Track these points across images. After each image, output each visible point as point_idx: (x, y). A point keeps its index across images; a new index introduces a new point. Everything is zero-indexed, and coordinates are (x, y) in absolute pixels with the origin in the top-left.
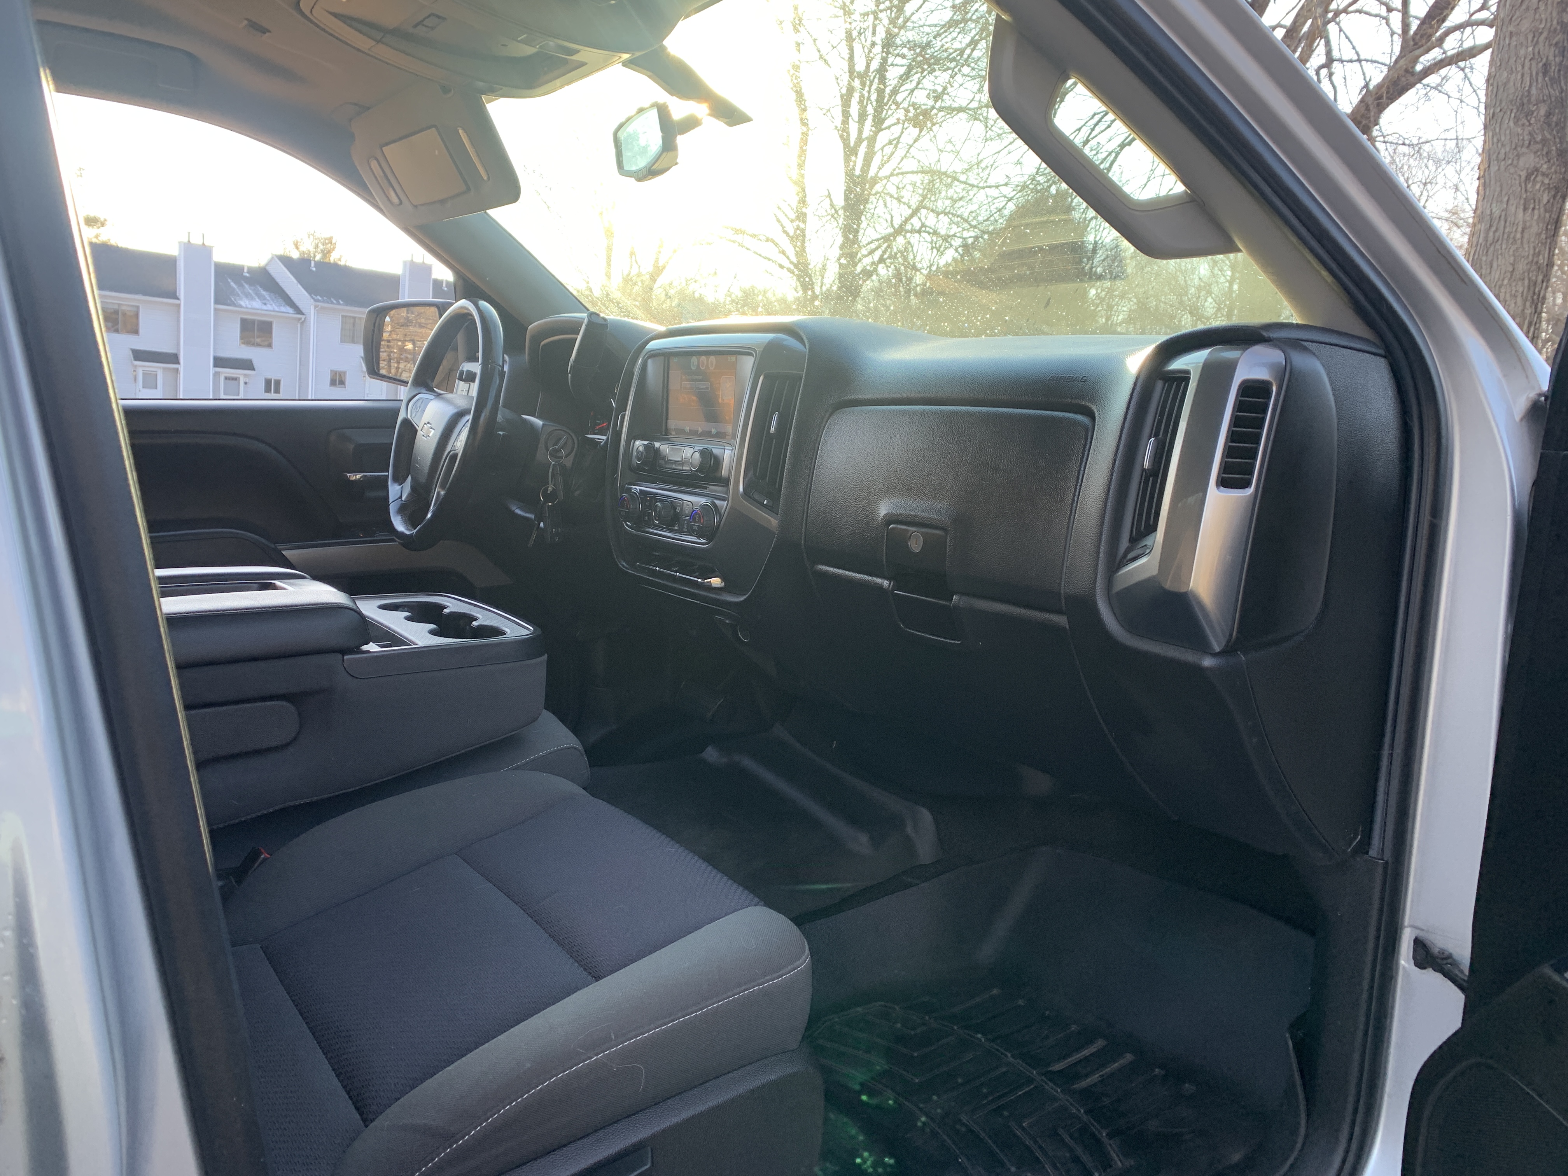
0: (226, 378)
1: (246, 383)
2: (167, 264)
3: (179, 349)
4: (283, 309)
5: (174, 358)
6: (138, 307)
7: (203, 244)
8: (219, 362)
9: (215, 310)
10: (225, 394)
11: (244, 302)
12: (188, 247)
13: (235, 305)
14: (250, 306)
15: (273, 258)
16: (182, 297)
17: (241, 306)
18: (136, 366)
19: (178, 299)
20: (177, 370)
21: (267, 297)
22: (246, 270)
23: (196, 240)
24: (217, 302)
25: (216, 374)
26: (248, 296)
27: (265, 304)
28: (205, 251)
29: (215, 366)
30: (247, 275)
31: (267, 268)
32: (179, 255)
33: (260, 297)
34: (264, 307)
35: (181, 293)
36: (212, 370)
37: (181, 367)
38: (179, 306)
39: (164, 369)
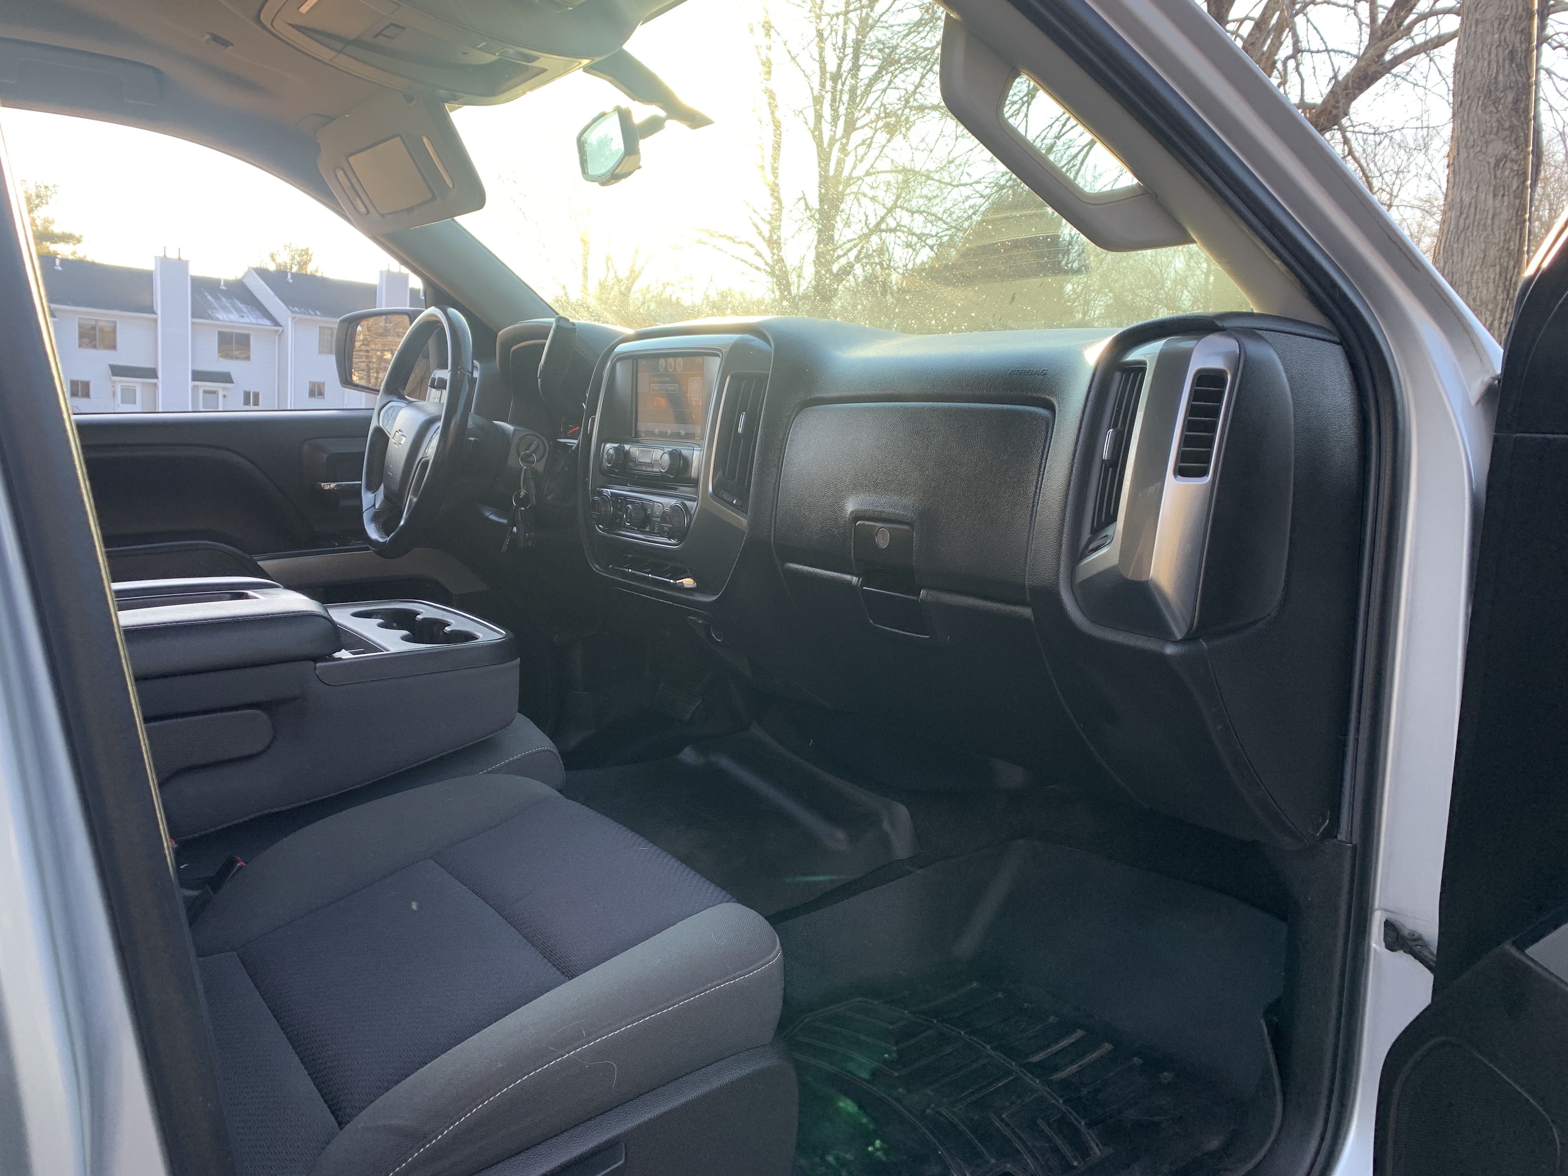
0: (205, 392)
1: (225, 396)
2: (144, 279)
3: (157, 363)
4: (260, 321)
5: (151, 373)
6: (115, 322)
7: (180, 258)
8: (198, 376)
9: (193, 323)
10: (204, 408)
11: (221, 315)
12: (164, 262)
13: (211, 318)
14: (227, 319)
15: (249, 271)
16: (159, 312)
17: (218, 319)
18: (114, 382)
19: (154, 313)
20: (156, 385)
21: (244, 310)
22: (222, 283)
23: (172, 255)
24: (194, 316)
25: (195, 388)
26: (224, 308)
27: (242, 317)
28: (181, 265)
29: (194, 379)
30: (224, 288)
31: (244, 280)
32: (156, 269)
33: (238, 310)
34: (242, 320)
35: (159, 308)
36: (191, 384)
37: (160, 382)
38: (156, 321)
39: (142, 383)
